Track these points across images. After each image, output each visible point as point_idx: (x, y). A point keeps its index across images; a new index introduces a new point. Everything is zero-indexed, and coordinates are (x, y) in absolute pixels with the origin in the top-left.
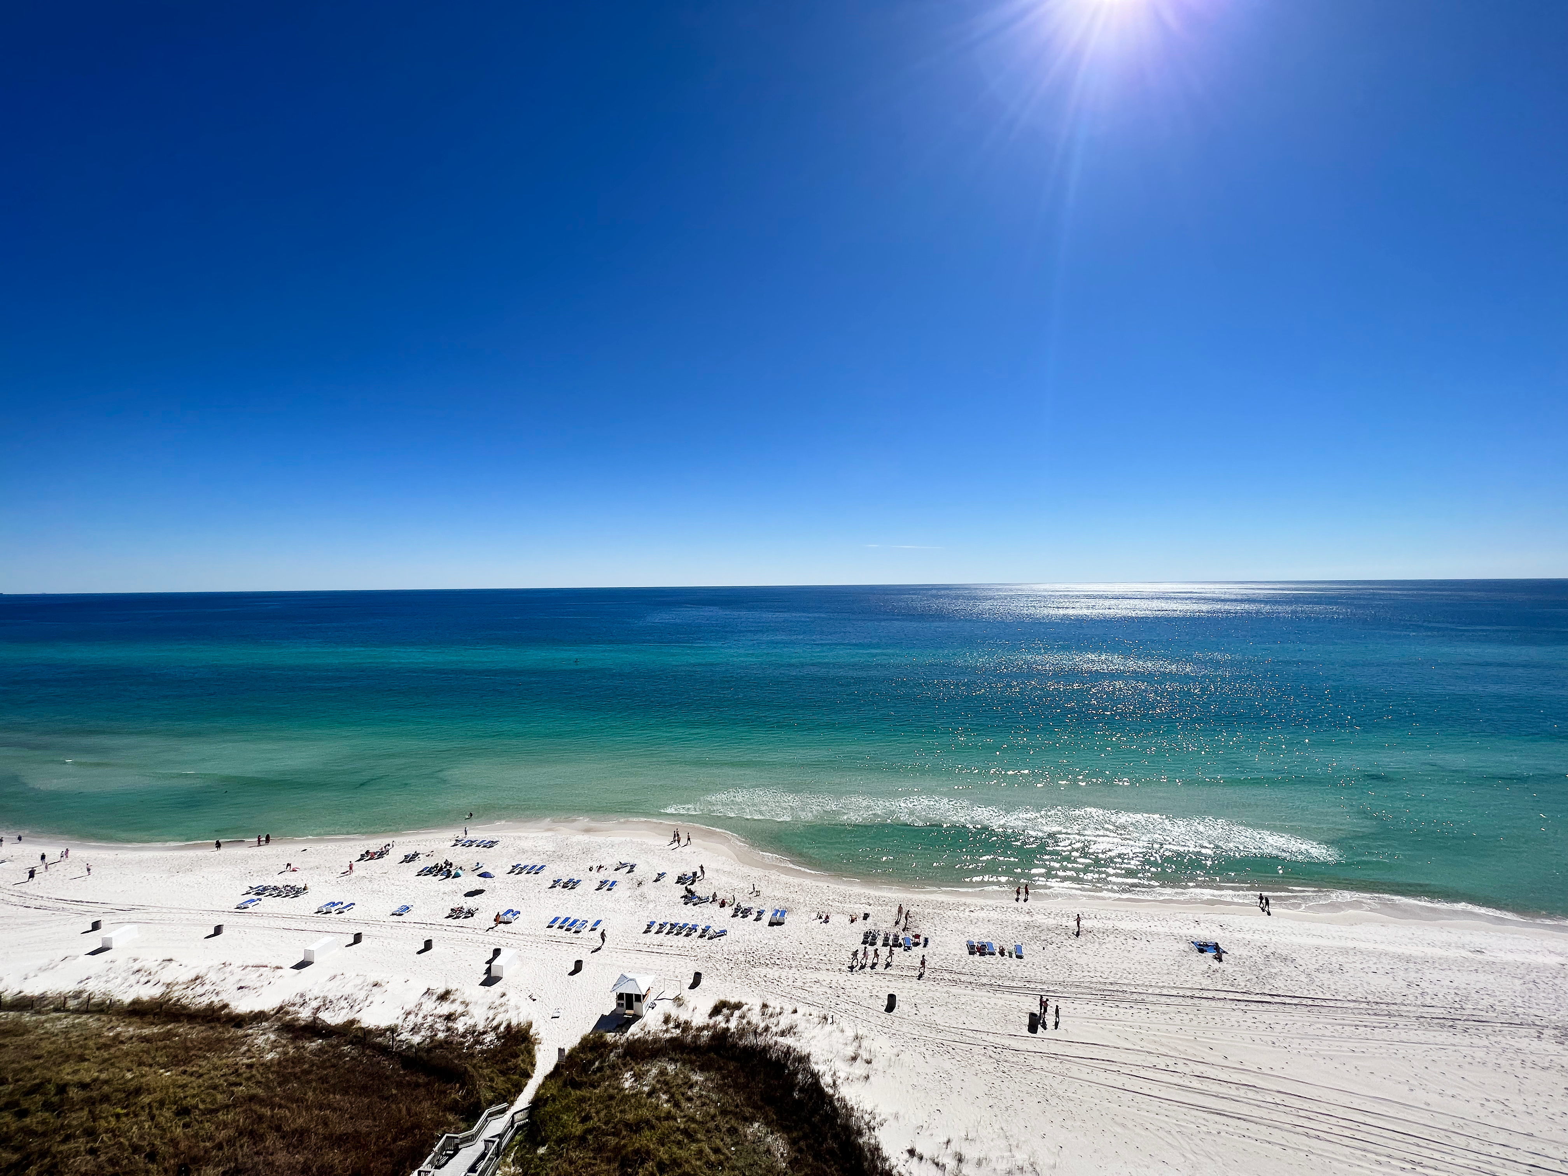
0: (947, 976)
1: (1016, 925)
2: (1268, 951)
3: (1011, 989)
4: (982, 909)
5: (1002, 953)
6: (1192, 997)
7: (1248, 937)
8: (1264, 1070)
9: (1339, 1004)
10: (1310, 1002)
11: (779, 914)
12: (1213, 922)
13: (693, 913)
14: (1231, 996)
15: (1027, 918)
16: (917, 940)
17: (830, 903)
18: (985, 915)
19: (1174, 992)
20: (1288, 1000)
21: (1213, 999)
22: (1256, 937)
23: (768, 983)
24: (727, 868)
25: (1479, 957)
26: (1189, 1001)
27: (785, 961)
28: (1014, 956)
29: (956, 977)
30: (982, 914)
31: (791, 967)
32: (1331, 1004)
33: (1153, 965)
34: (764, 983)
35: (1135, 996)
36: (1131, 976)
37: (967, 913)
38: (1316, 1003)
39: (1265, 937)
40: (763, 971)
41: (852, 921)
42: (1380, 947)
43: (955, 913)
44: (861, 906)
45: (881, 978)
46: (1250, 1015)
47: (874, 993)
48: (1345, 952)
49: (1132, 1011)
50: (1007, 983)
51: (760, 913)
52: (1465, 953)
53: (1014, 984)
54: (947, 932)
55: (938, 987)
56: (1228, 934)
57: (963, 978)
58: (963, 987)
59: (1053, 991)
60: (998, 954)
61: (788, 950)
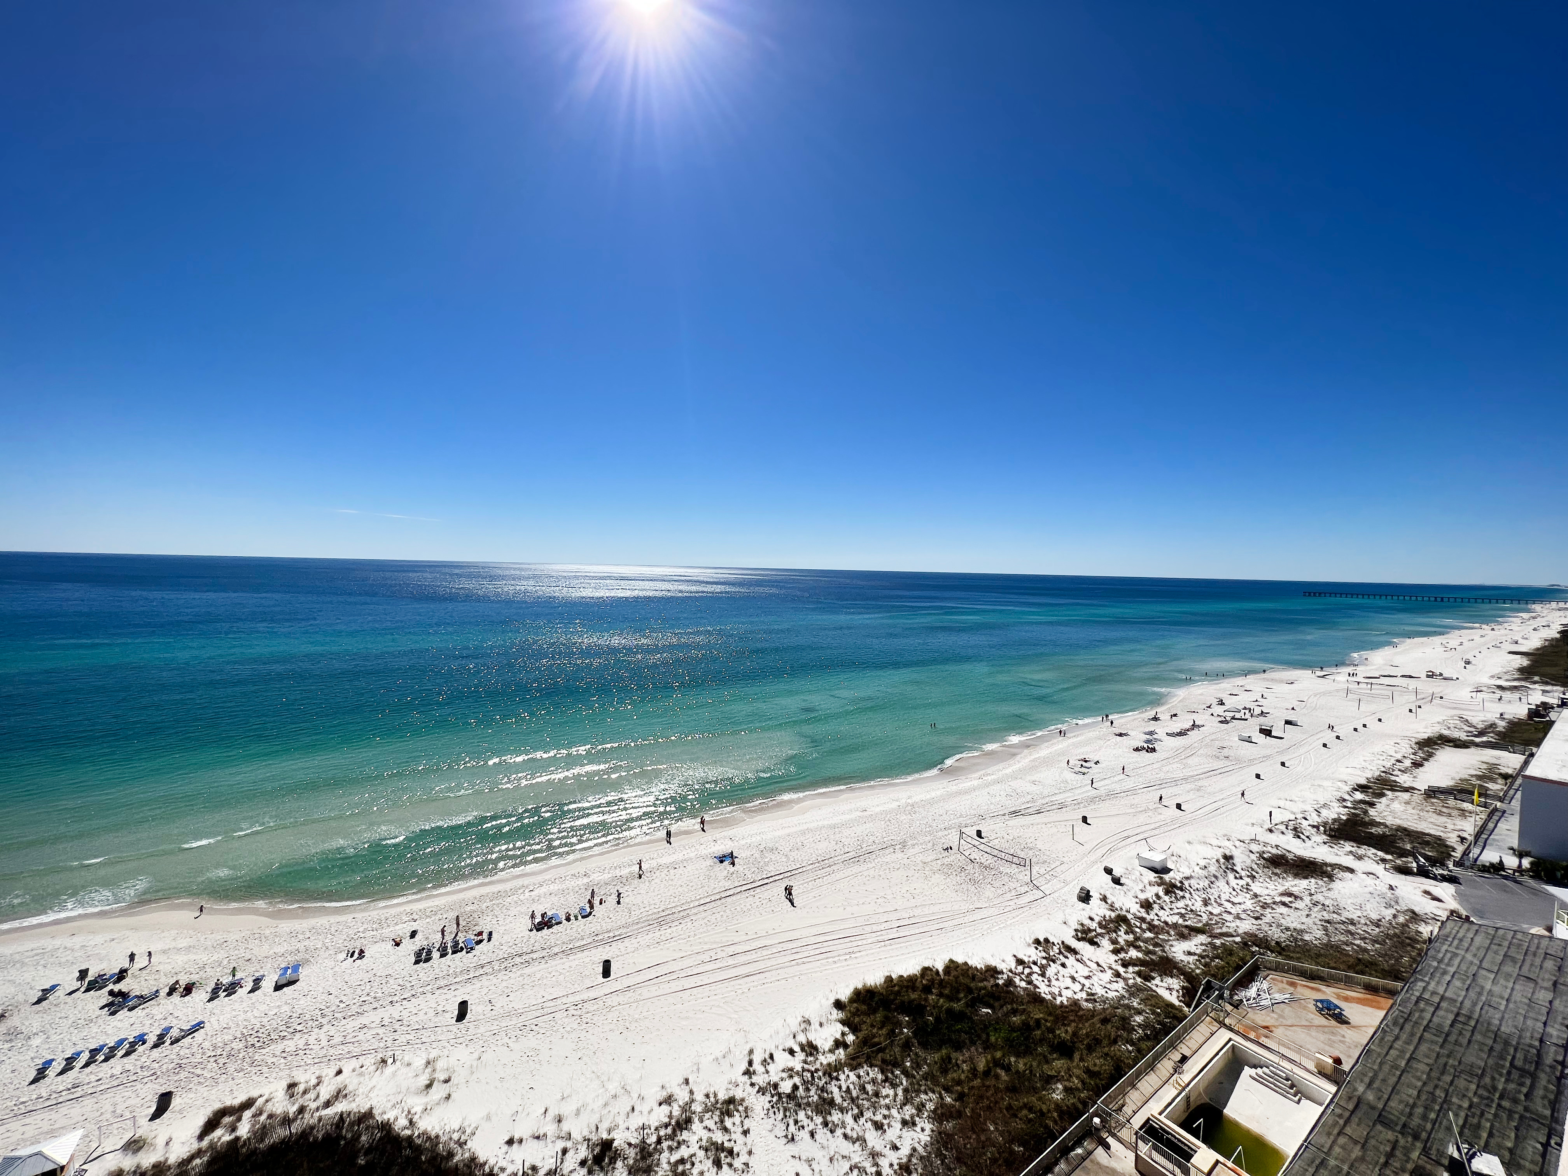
0: (518, 960)
1: (577, 889)
2: (762, 847)
3: (582, 948)
4: (542, 885)
5: (568, 919)
6: (720, 899)
7: (749, 841)
8: (770, 932)
9: (804, 869)
10: (789, 874)
11: (289, 971)
12: (725, 837)
13: (132, 1021)
14: (744, 888)
15: (586, 880)
16: (480, 938)
17: (362, 935)
18: (545, 890)
19: (708, 900)
20: (777, 878)
21: (733, 895)
22: (754, 839)
23: (289, 1058)
24: (183, 943)
25: (865, 813)
26: (719, 902)
27: (310, 1023)
28: (580, 917)
29: (527, 957)
30: (543, 890)
31: (321, 1027)
32: (800, 870)
33: (691, 884)
34: (282, 1060)
35: (682, 914)
36: (676, 899)
37: (527, 894)
38: (793, 873)
39: (759, 838)
40: (278, 1048)
41: (397, 944)
42: (820, 824)
43: (515, 898)
44: (405, 925)
45: (445, 991)
46: (757, 897)
47: (440, 1009)
48: (803, 833)
49: (682, 926)
50: (577, 945)
51: (257, 982)
52: (859, 814)
53: (585, 942)
54: (510, 919)
55: (511, 974)
56: (736, 844)
57: (534, 956)
58: (537, 963)
59: (619, 935)
60: (564, 922)
61: (312, 1008)
